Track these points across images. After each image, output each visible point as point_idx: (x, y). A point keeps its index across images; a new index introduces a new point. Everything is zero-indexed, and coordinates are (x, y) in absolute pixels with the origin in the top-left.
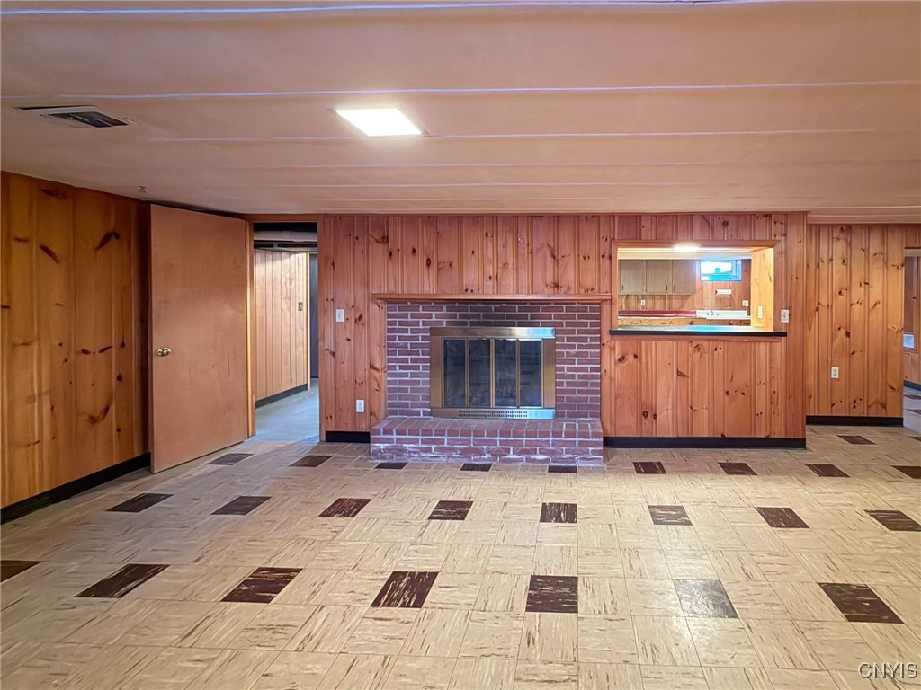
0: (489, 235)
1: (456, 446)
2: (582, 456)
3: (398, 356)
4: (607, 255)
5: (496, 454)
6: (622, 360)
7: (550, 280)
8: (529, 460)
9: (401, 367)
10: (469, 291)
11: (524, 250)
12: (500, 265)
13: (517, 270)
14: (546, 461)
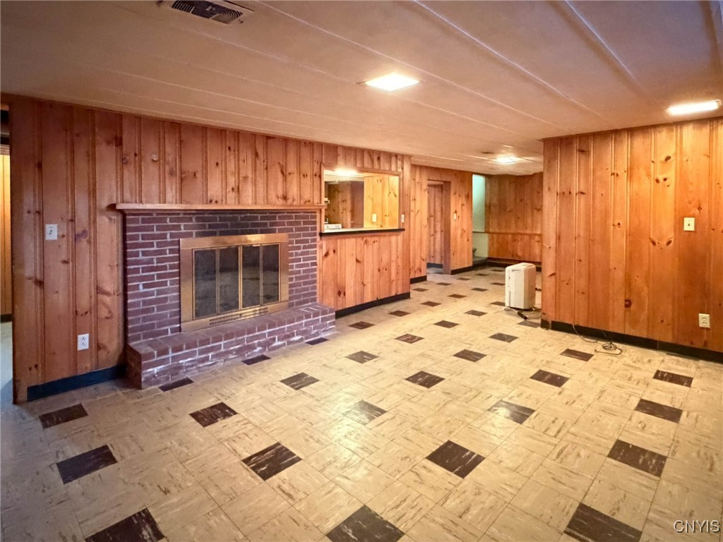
0: (232, 149)
1: (232, 348)
2: (323, 329)
3: (141, 274)
4: (318, 174)
5: (265, 345)
6: (327, 255)
7: (280, 193)
8: (289, 343)
9: (145, 286)
10: (214, 201)
11: (260, 166)
12: (241, 179)
13: (255, 184)
14: (302, 340)
